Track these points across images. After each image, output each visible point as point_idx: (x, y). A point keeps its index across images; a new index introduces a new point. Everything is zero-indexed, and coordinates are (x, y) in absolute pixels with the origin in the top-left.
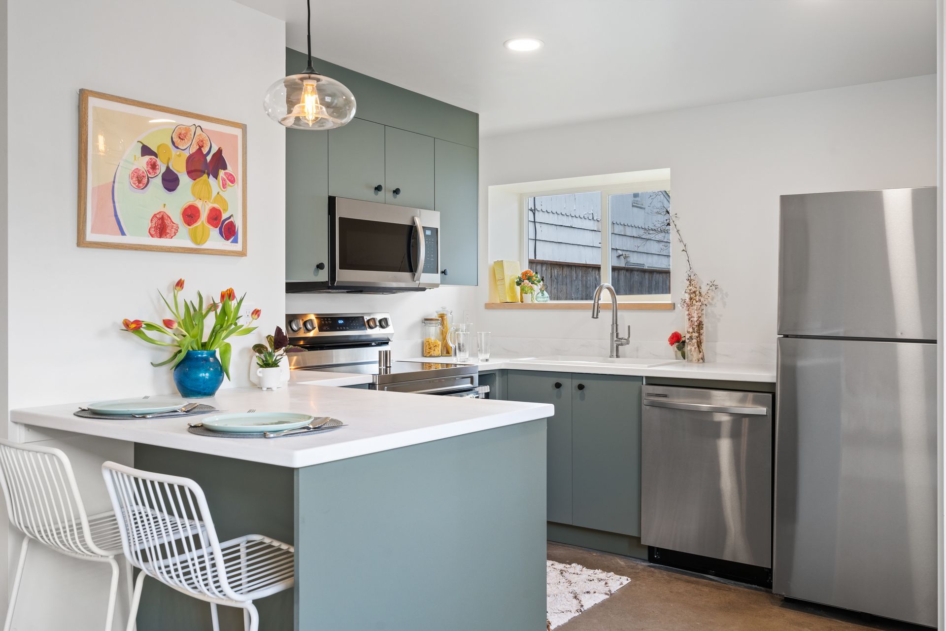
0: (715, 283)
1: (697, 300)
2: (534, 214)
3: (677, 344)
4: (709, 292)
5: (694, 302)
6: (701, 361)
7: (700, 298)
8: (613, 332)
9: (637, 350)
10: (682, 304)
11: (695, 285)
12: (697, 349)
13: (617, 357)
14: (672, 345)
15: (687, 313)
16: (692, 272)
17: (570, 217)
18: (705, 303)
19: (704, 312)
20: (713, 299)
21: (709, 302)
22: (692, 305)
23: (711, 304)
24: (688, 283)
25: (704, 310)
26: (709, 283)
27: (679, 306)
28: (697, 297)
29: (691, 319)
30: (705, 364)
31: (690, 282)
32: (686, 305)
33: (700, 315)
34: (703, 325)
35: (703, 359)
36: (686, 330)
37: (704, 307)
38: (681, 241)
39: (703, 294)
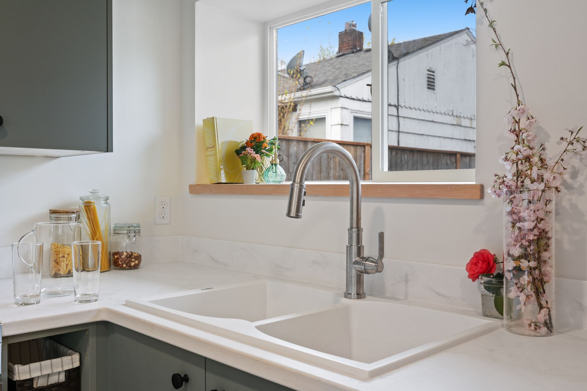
0: (581, 135)
1: (535, 176)
2: (398, 110)
3: (486, 279)
4: (565, 157)
5: (527, 182)
6: (544, 330)
7: (543, 171)
8: (351, 245)
9: (407, 281)
10: (497, 186)
11: (529, 141)
12: (533, 298)
13: (358, 298)
14: (474, 280)
15: (509, 209)
16: (523, 112)
17: (431, 113)
18: (554, 184)
19: (552, 207)
20: (574, 174)
21: (564, 183)
22: (521, 189)
23: (569, 187)
24: (513, 137)
25: (553, 203)
26: (567, 135)
27: (489, 191)
28: (535, 169)
29: (518, 225)
30: (554, 338)
31: (517, 136)
32: (505, 190)
33: (541, 214)
34: (549, 239)
35: (548, 325)
36: (505, 251)
37: (552, 195)
38: (498, 45)
39: (550, 162)
